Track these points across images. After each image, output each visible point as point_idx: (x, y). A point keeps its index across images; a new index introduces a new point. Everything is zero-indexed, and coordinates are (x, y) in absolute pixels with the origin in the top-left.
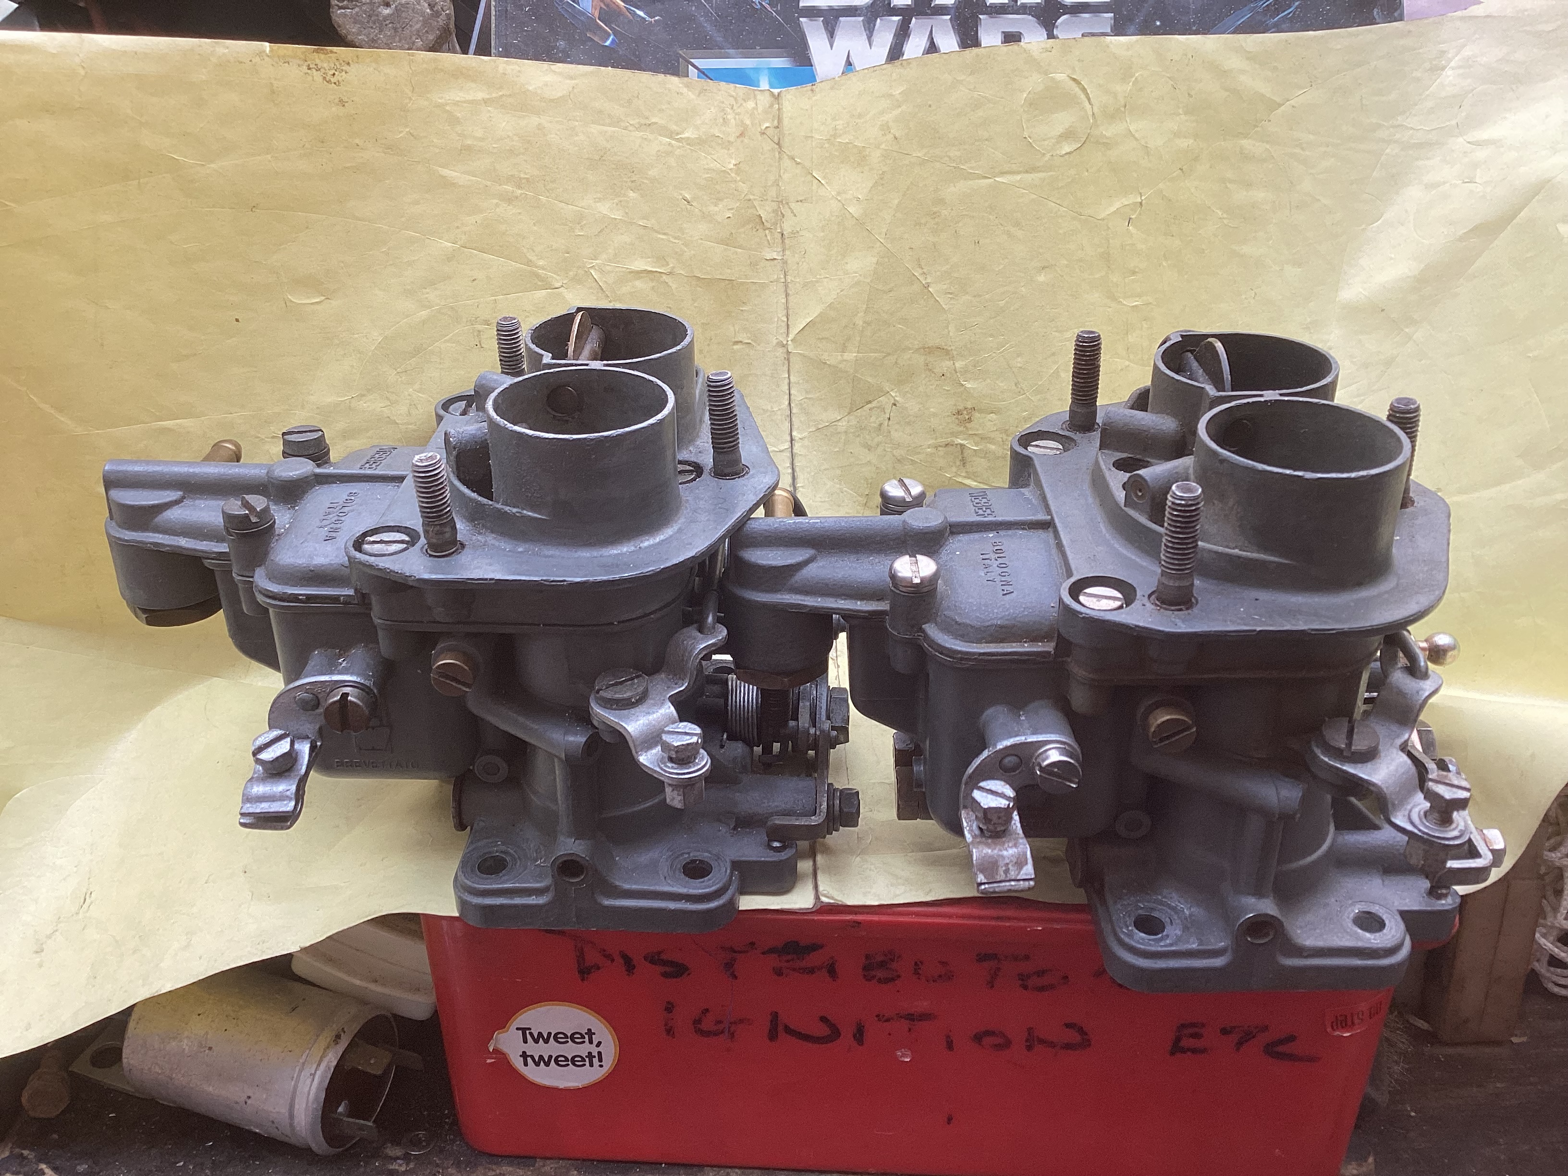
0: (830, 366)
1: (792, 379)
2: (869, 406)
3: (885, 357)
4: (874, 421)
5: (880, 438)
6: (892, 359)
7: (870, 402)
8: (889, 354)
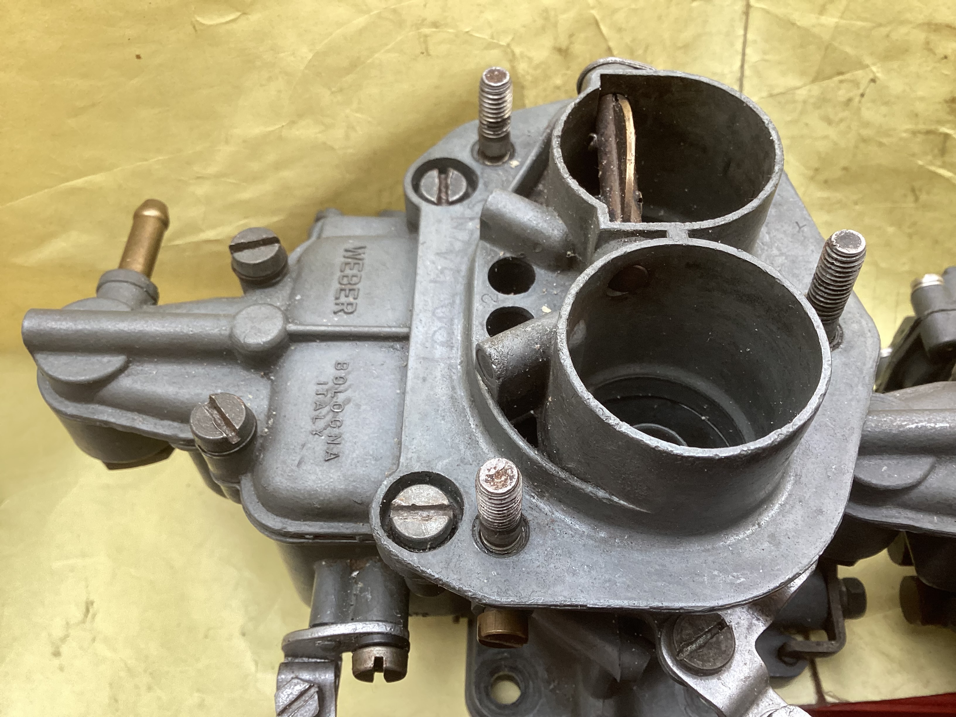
0: (799, 27)
1: (750, 36)
2: (841, 77)
3: (874, 28)
4: (842, 94)
5: (846, 114)
6: (884, 31)
7: (841, 73)
8: (880, 25)
